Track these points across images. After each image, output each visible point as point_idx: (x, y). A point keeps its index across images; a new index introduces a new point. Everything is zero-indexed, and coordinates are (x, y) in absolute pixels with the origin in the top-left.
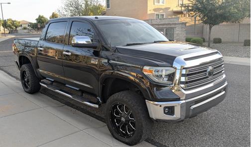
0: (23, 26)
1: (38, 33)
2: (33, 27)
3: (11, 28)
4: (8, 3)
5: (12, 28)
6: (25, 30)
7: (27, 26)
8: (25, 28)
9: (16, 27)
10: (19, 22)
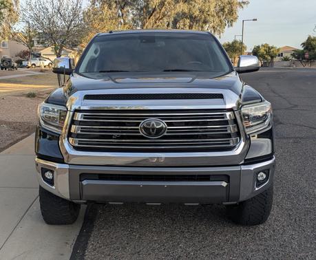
0: (285, 55)
1: (307, 67)
2: (298, 58)
3: (264, 58)
4: (254, 20)
5: (266, 59)
6: (285, 62)
7: (288, 55)
8: (286, 59)
9: (272, 57)
10: (278, 50)
